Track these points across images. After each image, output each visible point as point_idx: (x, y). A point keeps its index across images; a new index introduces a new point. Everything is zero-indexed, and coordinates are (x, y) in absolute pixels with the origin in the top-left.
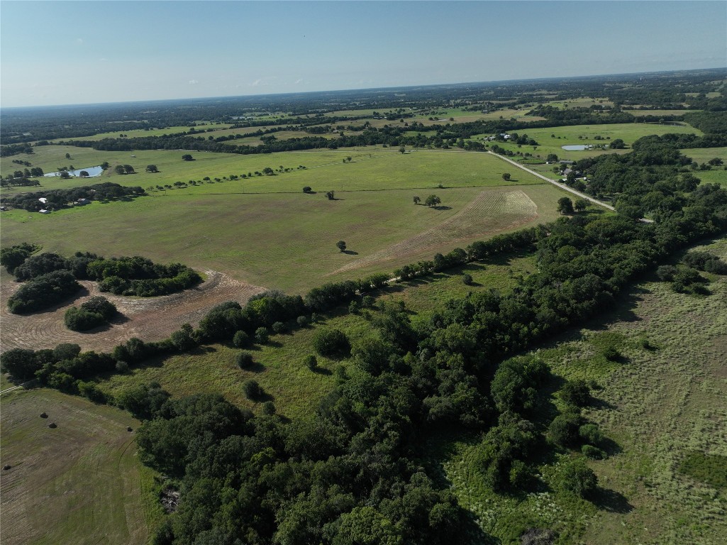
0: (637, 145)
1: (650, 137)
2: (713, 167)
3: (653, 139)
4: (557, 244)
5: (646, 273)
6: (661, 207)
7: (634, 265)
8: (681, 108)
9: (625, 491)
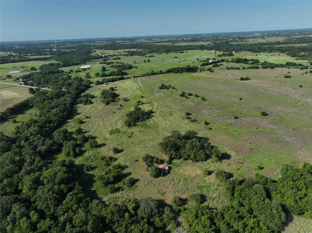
0: (41, 68)
1: (45, 65)
2: (72, 72)
3: (46, 65)
4: (42, 101)
5: (74, 102)
6: (66, 85)
7: (70, 101)
8: (46, 55)
9: (103, 142)
